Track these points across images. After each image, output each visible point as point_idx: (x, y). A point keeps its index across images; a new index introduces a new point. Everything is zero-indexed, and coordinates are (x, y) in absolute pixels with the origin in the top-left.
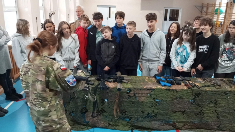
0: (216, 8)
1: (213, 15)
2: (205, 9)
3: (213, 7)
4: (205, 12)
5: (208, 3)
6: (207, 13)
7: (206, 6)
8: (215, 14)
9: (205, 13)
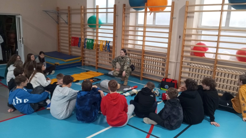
0: (89, 16)
1: (85, 29)
2: (64, 18)
3: (83, 15)
4: (67, 23)
5: (69, 7)
6: (70, 25)
7: (67, 12)
8: (88, 26)
9: (68, 26)
